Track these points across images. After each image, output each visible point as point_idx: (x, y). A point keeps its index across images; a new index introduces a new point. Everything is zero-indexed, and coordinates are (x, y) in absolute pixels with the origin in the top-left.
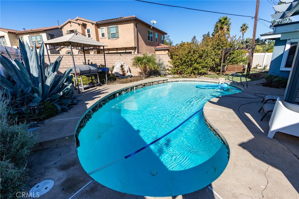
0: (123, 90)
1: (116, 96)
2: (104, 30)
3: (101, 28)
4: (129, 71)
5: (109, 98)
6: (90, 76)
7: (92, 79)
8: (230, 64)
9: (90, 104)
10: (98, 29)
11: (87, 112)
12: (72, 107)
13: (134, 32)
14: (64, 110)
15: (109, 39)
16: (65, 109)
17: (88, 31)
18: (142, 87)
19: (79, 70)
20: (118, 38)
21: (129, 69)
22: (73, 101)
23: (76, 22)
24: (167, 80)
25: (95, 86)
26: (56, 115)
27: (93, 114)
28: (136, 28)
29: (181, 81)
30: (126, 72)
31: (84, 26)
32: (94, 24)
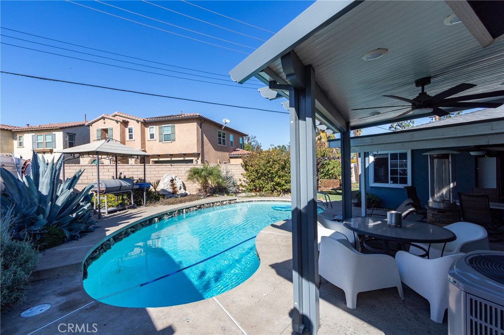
0: (166, 214)
1: (153, 222)
2: (154, 130)
3: (150, 127)
4: (182, 187)
5: (143, 223)
6: (120, 195)
7: (123, 199)
8: (326, 178)
9: (111, 231)
10: (146, 128)
11: (105, 240)
12: (86, 235)
13: (198, 134)
14: (73, 238)
15: (160, 141)
16: (75, 236)
17: (130, 131)
18: (196, 210)
19: (104, 186)
20: (174, 140)
21: (183, 184)
22: (88, 227)
23: (113, 118)
24: (236, 200)
25: (125, 209)
26: (62, 244)
27: (113, 244)
28: (201, 128)
29: (255, 201)
30: (178, 189)
31: (125, 123)
32: (140, 122)
